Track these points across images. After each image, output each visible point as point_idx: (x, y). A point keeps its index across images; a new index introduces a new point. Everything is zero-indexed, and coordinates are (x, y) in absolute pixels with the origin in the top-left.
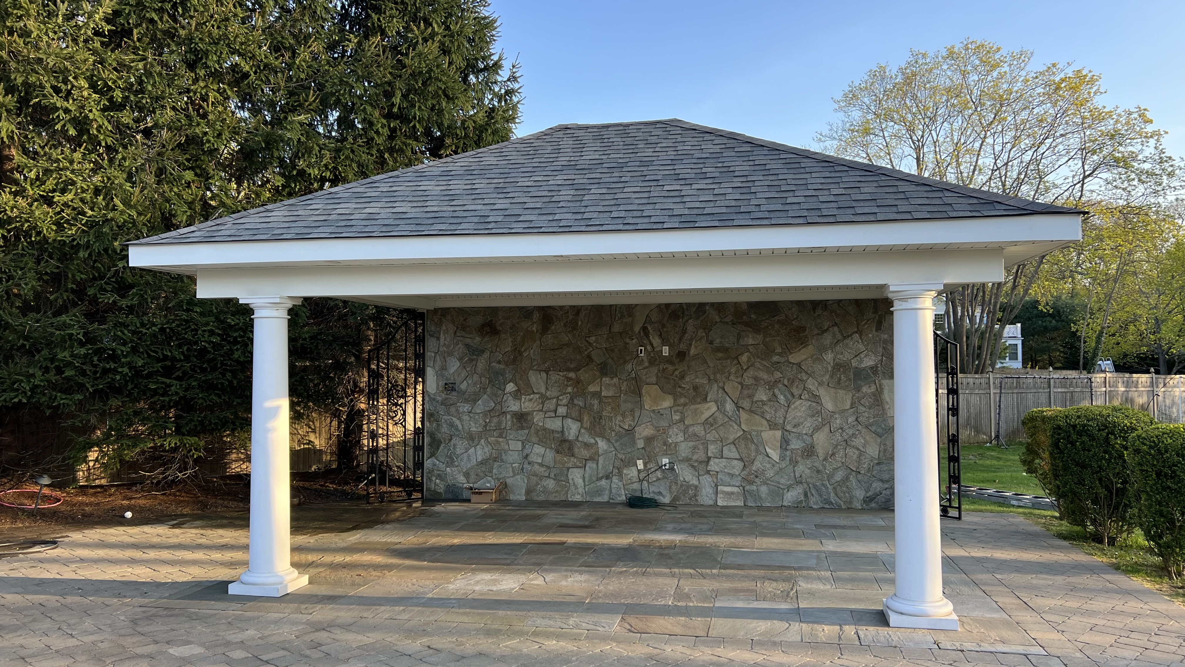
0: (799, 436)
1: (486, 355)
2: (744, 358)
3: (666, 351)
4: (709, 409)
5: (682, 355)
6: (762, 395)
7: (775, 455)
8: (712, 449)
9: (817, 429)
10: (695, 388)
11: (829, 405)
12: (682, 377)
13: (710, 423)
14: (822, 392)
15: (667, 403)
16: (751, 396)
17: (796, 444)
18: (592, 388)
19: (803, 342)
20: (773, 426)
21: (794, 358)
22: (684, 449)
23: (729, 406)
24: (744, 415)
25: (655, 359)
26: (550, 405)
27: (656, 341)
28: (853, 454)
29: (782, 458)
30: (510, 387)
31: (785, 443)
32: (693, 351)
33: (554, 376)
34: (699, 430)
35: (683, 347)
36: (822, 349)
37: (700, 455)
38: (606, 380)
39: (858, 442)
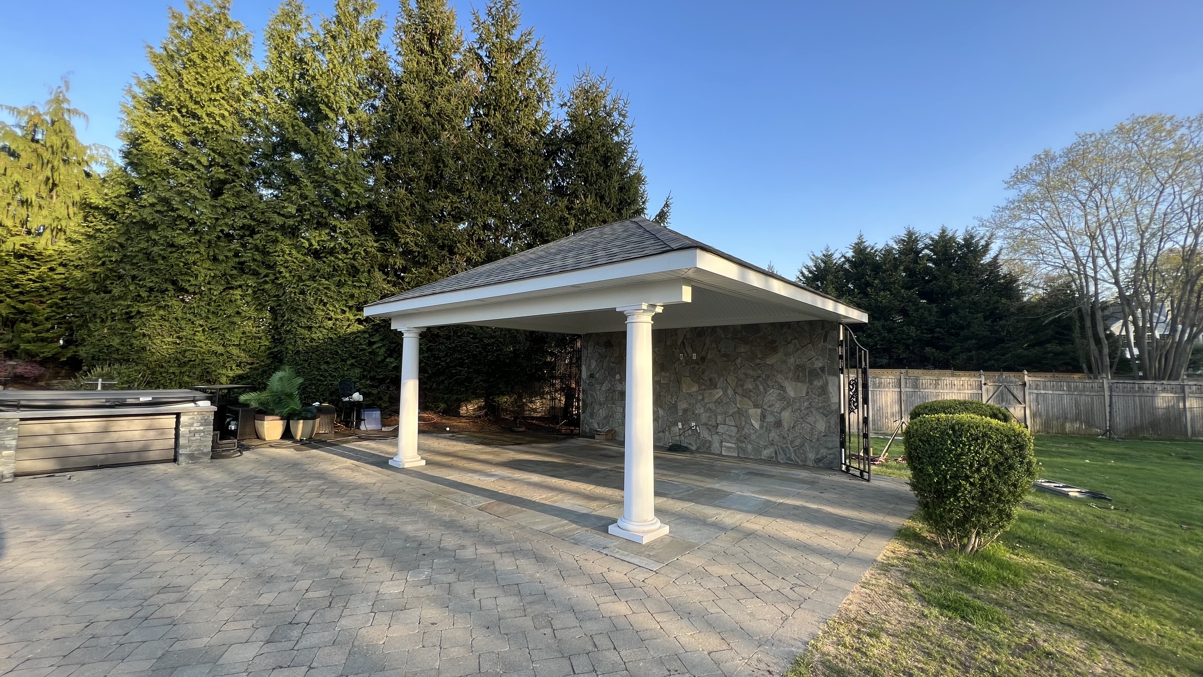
0: (772, 413)
1: (608, 359)
2: (739, 361)
3: (694, 357)
4: (719, 393)
5: (703, 359)
6: (749, 386)
7: (757, 425)
8: (720, 418)
9: (783, 409)
10: (711, 380)
11: (791, 393)
12: (703, 373)
13: (719, 402)
14: (786, 384)
15: (695, 388)
16: (742, 386)
17: (770, 419)
19: (775, 350)
20: (756, 406)
21: (769, 361)
22: (704, 417)
23: (730, 392)
24: (738, 398)
25: (689, 361)
27: (689, 350)
28: (807, 427)
29: (761, 427)
31: (763, 417)
32: (709, 356)
34: (712, 406)
35: (703, 353)
36: (787, 354)
37: (712, 422)
38: (663, 374)
39: (810, 419)
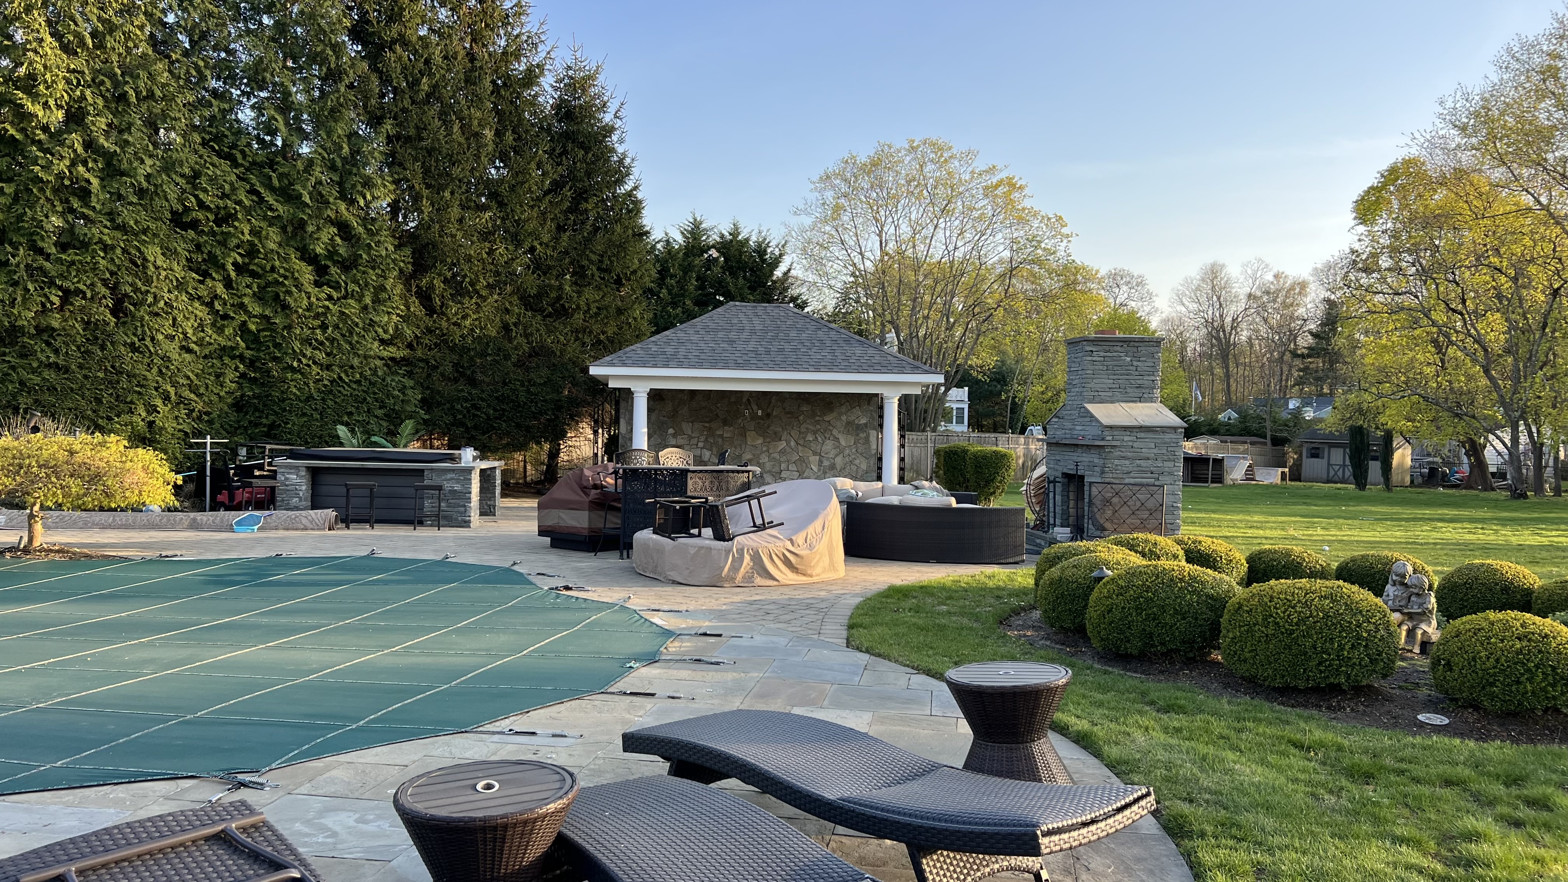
0: (828, 459)
1: (657, 412)
2: (801, 418)
3: (760, 413)
4: (783, 444)
5: (768, 415)
6: (810, 437)
7: (815, 469)
8: (783, 466)
9: (837, 455)
10: (775, 433)
11: (843, 443)
12: (768, 427)
13: (782, 452)
14: (840, 436)
15: (760, 441)
16: (804, 438)
17: (826, 463)
18: (719, 432)
19: (831, 410)
20: (815, 454)
21: (827, 418)
22: (768, 466)
23: (793, 443)
24: (800, 448)
25: (754, 417)
26: (694, 441)
27: (755, 407)
28: (854, 468)
29: (819, 470)
30: (671, 431)
31: (821, 462)
32: (774, 413)
33: (697, 425)
34: (776, 456)
35: (769, 411)
36: (841, 414)
37: (777, 469)
38: (726, 428)
39: (857, 462)
